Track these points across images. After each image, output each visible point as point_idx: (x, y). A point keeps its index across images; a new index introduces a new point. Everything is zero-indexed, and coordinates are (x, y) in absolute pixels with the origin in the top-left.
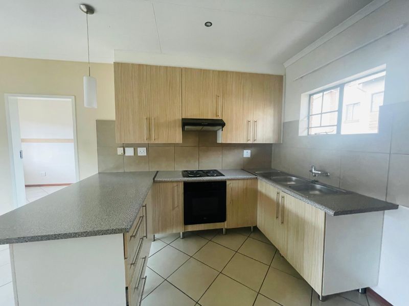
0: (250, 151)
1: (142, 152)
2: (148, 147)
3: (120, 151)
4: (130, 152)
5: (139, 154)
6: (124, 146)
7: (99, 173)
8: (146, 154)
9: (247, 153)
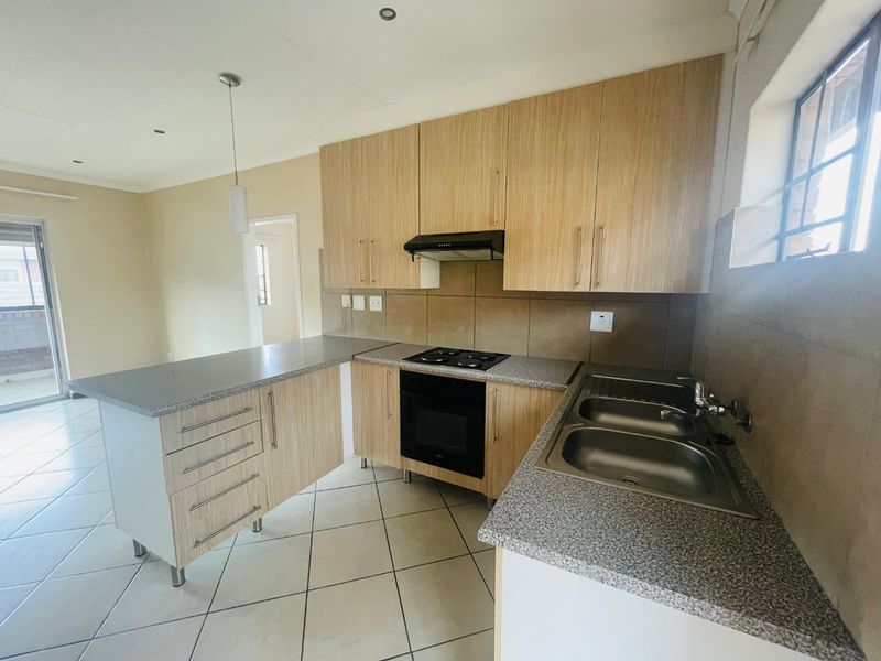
0: (612, 314)
1: (376, 304)
2: (385, 294)
3: (346, 300)
4: (359, 303)
5: (372, 309)
6: (352, 293)
7: (324, 336)
8: (380, 309)
9: (601, 321)
